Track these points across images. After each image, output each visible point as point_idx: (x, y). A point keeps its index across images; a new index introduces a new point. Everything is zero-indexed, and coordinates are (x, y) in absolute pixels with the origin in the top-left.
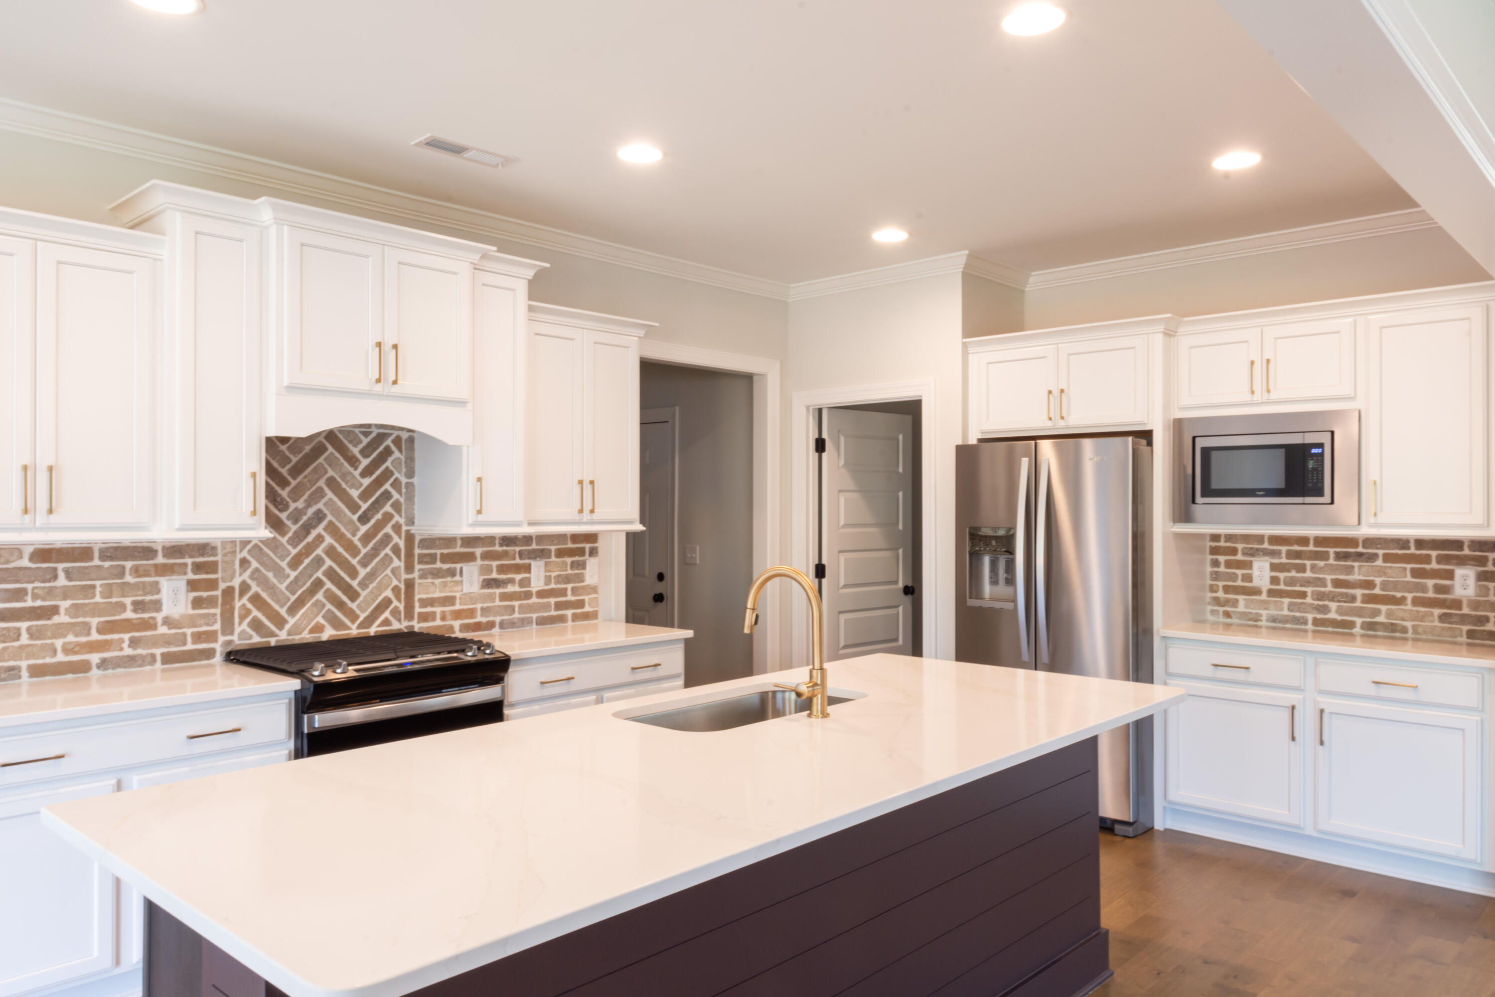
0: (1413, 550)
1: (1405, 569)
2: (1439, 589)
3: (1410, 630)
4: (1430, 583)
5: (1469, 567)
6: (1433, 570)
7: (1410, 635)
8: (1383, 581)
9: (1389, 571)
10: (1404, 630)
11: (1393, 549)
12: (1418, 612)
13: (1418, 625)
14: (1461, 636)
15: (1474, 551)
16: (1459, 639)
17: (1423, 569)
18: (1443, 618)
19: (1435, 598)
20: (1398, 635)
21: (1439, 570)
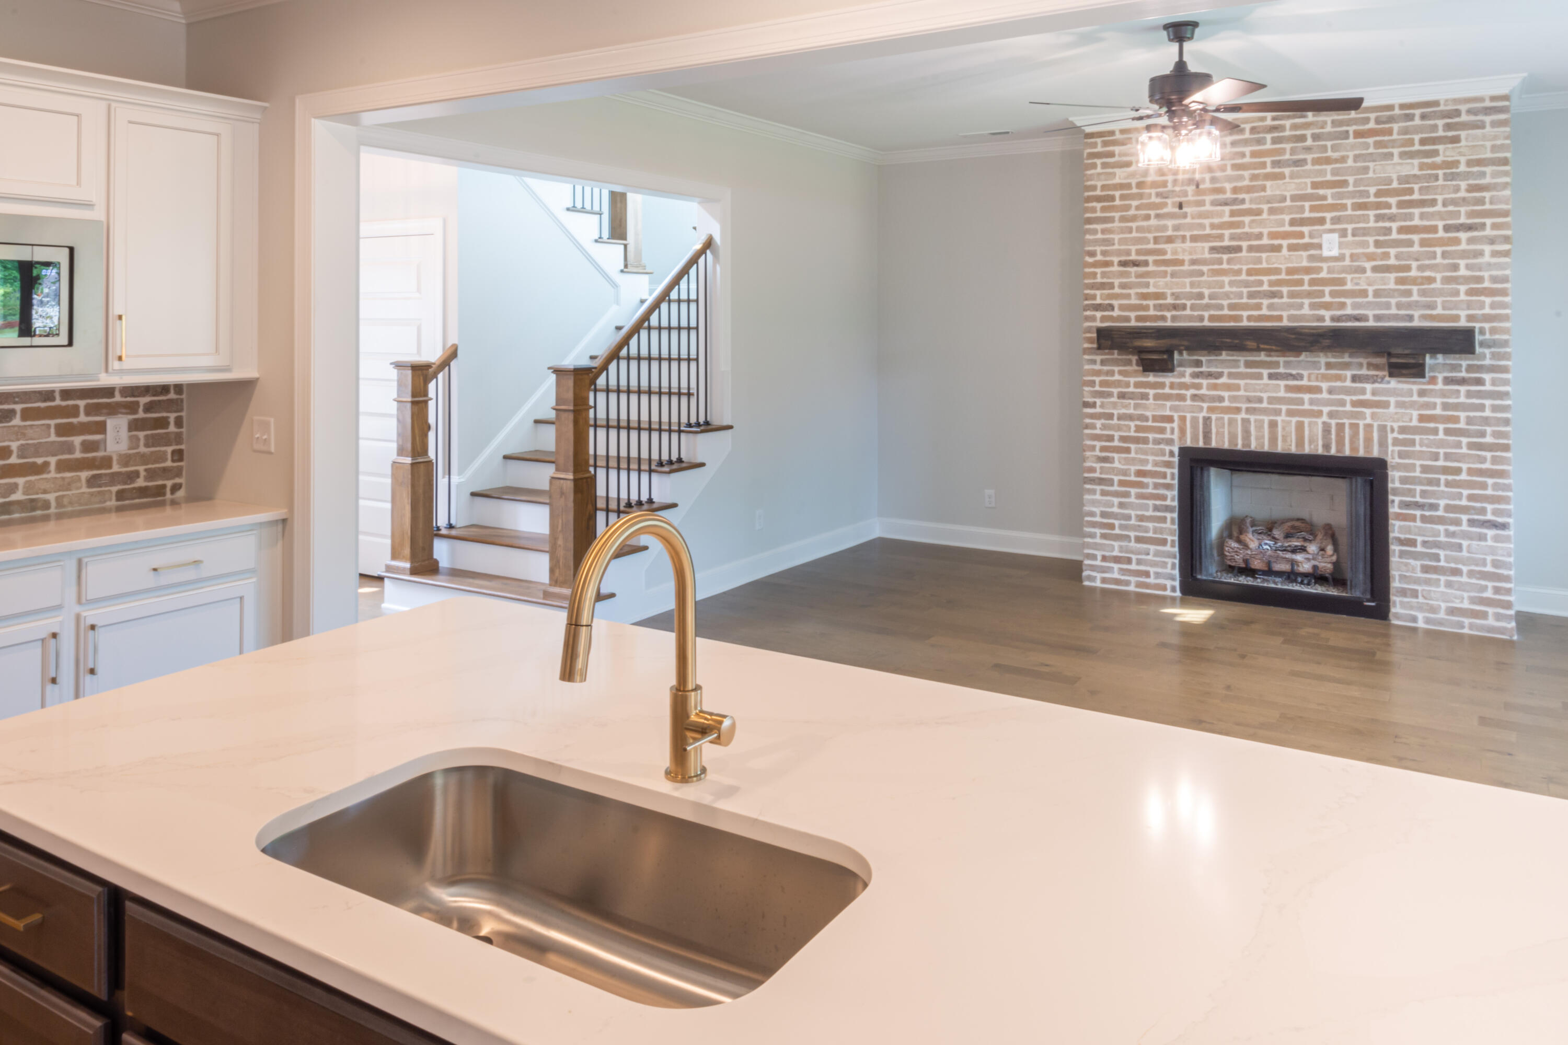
0: (58, 402)
1: (49, 426)
2: (88, 447)
3: (53, 504)
4: (77, 440)
5: (120, 415)
6: (82, 424)
7: (53, 510)
8: (22, 445)
9: (29, 432)
10: (46, 505)
11: (35, 402)
12: (63, 478)
13: (63, 496)
14: (111, 500)
15: (126, 397)
16: (108, 504)
17: (71, 424)
18: (92, 481)
19: (84, 459)
20: (39, 513)
21: (89, 423)
